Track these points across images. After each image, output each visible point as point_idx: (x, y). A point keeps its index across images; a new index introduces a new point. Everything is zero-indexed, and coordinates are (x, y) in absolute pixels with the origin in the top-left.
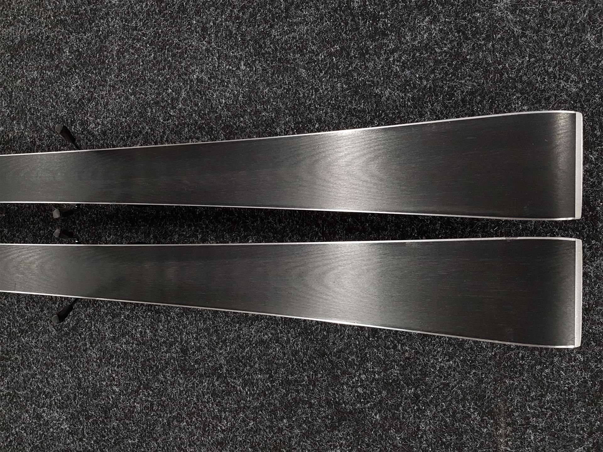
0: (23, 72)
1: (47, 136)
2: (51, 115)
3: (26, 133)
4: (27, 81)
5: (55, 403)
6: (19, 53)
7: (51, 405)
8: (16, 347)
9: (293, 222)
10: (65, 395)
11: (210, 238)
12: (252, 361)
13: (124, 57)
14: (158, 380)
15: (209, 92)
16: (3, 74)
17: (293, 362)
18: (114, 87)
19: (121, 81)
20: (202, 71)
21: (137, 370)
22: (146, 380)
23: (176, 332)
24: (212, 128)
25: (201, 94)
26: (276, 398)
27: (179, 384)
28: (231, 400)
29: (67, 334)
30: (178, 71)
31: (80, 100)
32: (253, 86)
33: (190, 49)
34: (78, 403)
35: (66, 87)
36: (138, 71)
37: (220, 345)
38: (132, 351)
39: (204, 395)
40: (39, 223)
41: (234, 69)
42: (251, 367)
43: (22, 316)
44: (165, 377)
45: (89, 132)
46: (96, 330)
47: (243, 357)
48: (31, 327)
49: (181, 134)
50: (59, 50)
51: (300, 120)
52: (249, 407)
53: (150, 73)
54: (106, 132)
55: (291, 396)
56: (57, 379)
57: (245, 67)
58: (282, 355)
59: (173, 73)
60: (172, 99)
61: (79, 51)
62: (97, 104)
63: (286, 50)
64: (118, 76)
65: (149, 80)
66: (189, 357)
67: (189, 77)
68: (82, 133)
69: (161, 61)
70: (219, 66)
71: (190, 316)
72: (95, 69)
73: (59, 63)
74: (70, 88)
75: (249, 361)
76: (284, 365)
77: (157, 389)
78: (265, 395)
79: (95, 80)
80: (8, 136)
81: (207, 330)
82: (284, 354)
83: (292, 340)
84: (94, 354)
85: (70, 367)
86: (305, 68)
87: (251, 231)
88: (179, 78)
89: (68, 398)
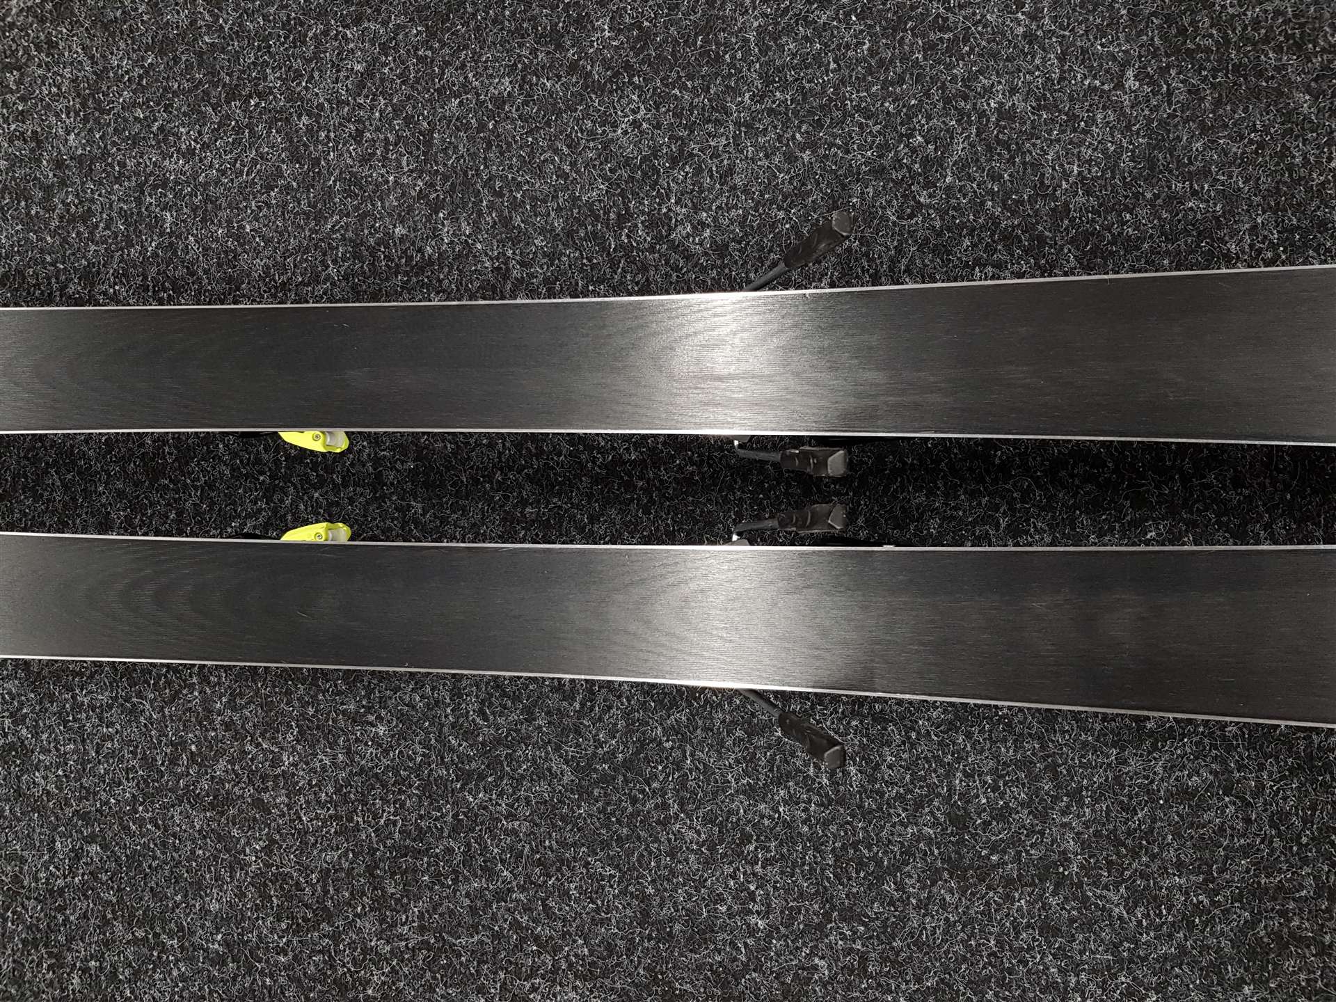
0: (466, 78)
1: (545, 255)
2: (555, 197)
3: (479, 246)
4: (481, 104)
5: (570, 965)
6: (454, 25)
7: (555, 969)
8: (449, 818)
9: (1273, 484)
10: (602, 942)
11: (1035, 527)
12: (1154, 841)
13: (781, 48)
14: (881, 897)
15: (1034, 145)
16: (403, 83)
17: (1271, 842)
18: (749, 126)
19: (771, 111)
20: (1013, 90)
21: (823, 870)
22: (847, 896)
23: (935, 771)
24: (1041, 240)
25: (1009, 151)
26: (1222, 933)
27: (944, 905)
28: (1095, 941)
29: (606, 779)
30: (943, 87)
31: (644, 159)
32: (1160, 134)
33: (979, 32)
34: (639, 962)
35: (603, 124)
36: (824, 86)
37: (1063, 804)
38: (804, 822)
39: (1018, 934)
40: (521, 487)
41: (1106, 87)
42: (1153, 857)
43: (469, 734)
44: (900, 887)
45: (674, 247)
46: (697, 768)
47: (1129, 833)
48: (493, 765)
49: (949, 253)
50: (576, 21)
51: (1295, 222)
52: (1144, 959)
53: (858, 92)
54: (727, 246)
55: (1265, 927)
56: (577, 901)
57: (1137, 83)
58: (1240, 825)
59: (927, 94)
60: (926, 161)
61: (640, 28)
62: (698, 171)
63: (1254, 44)
64: (762, 97)
65: (858, 109)
66: (973, 836)
67: (975, 104)
68: (652, 249)
69: (892, 61)
70: (1061, 79)
71: (976, 730)
72: (691, 77)
73: (580, 59)
74: (615, 126)
75: (1149, 843)
76: (1245, 851)
77: (877, 919)
78: (1191, 926)
79: (692, 107)
80: (420, 250)
81: (1025, 764)
82: (1248, 821)
83: (1271, 787)
84: (691, 832)
85: (617, 867)
86: (1308, 90)
87: (1153, 509)
88: (944, 108)
89: (610, 949)
